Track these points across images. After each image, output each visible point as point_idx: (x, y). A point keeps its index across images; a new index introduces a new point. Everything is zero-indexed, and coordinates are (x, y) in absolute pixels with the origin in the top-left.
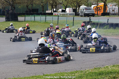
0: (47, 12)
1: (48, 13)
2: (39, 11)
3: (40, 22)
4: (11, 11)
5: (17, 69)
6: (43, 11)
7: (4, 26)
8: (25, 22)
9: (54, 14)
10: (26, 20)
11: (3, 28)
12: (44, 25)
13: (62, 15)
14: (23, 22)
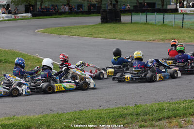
0: (169, 7)
1: (171, 9)
2: (156, 5)
3: (155, 25)
4: (111, 6)
5: (101, 98)
6: (163, 5)
7: (98, 31)
8: (132, 24)
9: (180, 11)
10: (132, 22)
11: (95, 34)
12: (160, 29)
13: (192, 13)
14: (129, 24)
